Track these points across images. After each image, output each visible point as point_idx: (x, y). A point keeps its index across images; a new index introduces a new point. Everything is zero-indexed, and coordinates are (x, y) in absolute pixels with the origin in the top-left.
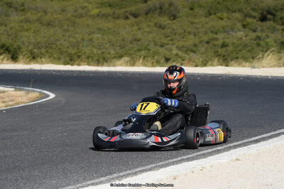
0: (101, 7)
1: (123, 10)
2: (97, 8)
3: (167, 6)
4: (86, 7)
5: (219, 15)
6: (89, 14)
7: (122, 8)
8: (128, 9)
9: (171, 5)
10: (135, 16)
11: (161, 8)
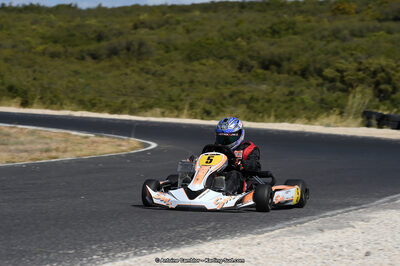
0: (46, 43)
1: (77, 49)
2: (41, 44)
3: (136, 47)
4: (28, 42)
5: (204, 61)
6: (33, 50)
7: (76, 45)
8: (86, 48)
9: (141, 45)
10: (95, 57)
11: (128, 49)
